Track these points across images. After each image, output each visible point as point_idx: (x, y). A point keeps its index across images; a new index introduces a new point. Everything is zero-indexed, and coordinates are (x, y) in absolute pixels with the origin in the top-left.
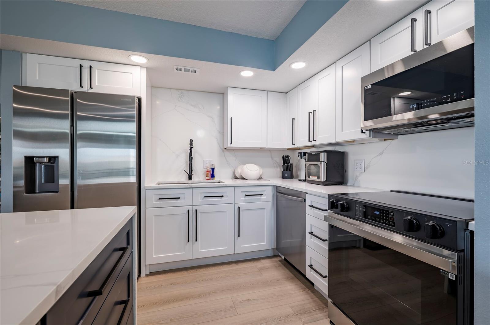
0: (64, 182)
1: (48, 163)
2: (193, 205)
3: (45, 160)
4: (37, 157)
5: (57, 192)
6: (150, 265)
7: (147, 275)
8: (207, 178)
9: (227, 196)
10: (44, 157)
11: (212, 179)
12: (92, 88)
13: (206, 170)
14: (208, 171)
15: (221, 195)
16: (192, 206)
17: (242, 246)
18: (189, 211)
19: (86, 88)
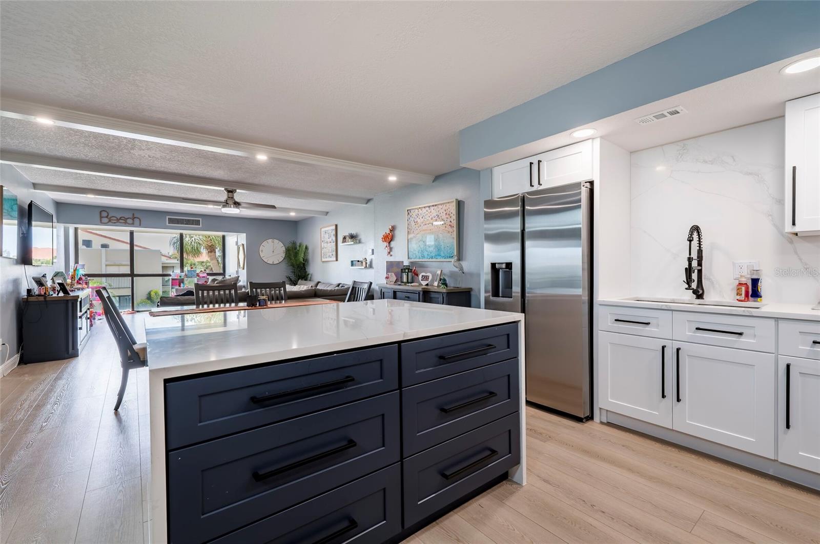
0: (516, 289)
1: (506, 269)
2: (674, 340)
3: (504, 266)
4: (498, 263)
5: (511, 297)
6: (607, 411)
7: (602, 423)
8: (738, 297)
9: (755, 336)
10: (502, 263)
11: (755, 301)
12: (541, 185)
13: (737, 282)
14: (740, 284)
15: (739, 332)
16: (672, 340)
17: (800, 453)
18: (663, 347)
19: (536, 187)
